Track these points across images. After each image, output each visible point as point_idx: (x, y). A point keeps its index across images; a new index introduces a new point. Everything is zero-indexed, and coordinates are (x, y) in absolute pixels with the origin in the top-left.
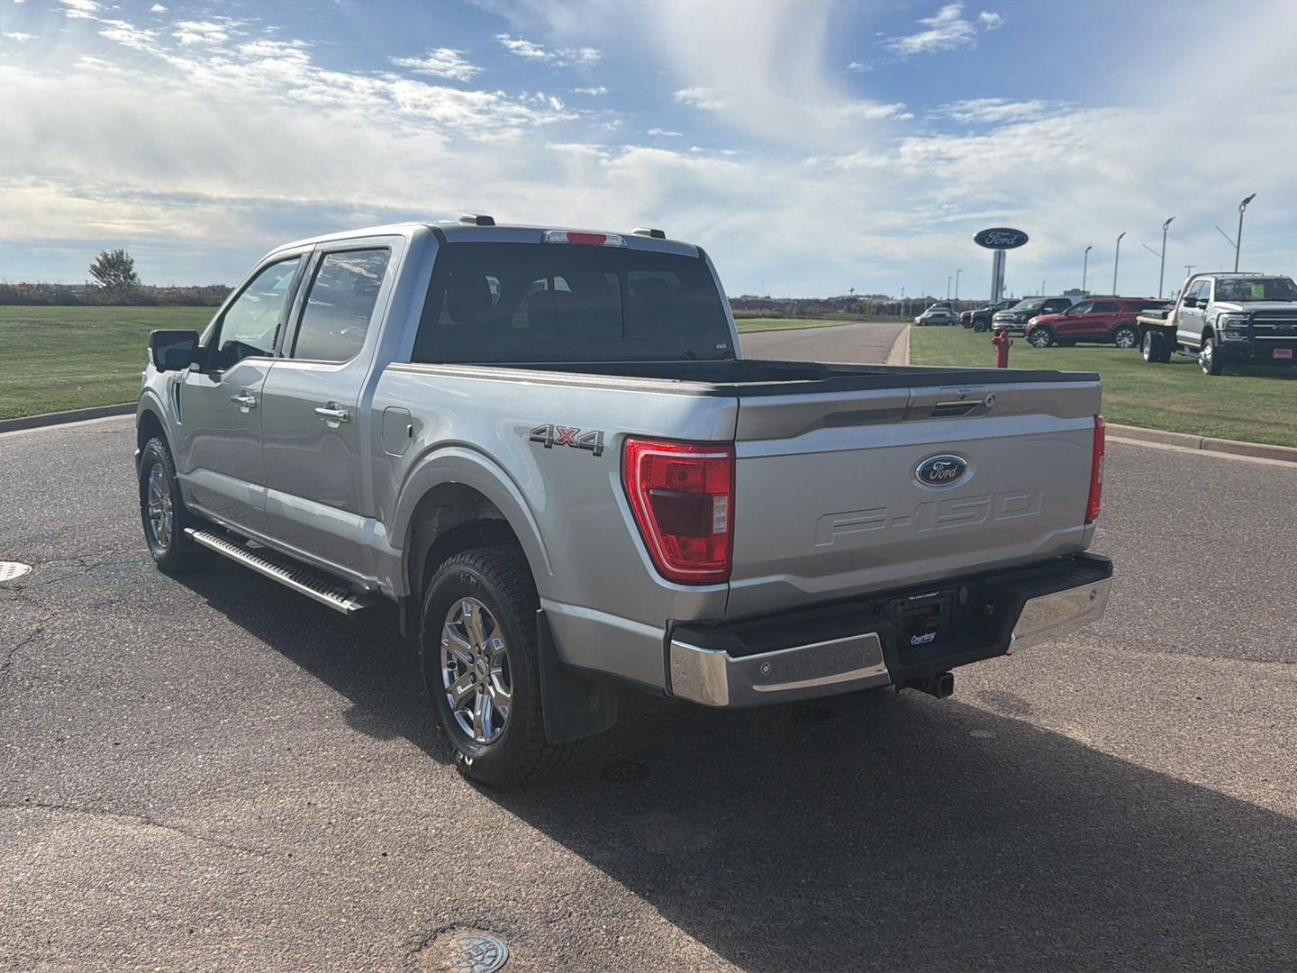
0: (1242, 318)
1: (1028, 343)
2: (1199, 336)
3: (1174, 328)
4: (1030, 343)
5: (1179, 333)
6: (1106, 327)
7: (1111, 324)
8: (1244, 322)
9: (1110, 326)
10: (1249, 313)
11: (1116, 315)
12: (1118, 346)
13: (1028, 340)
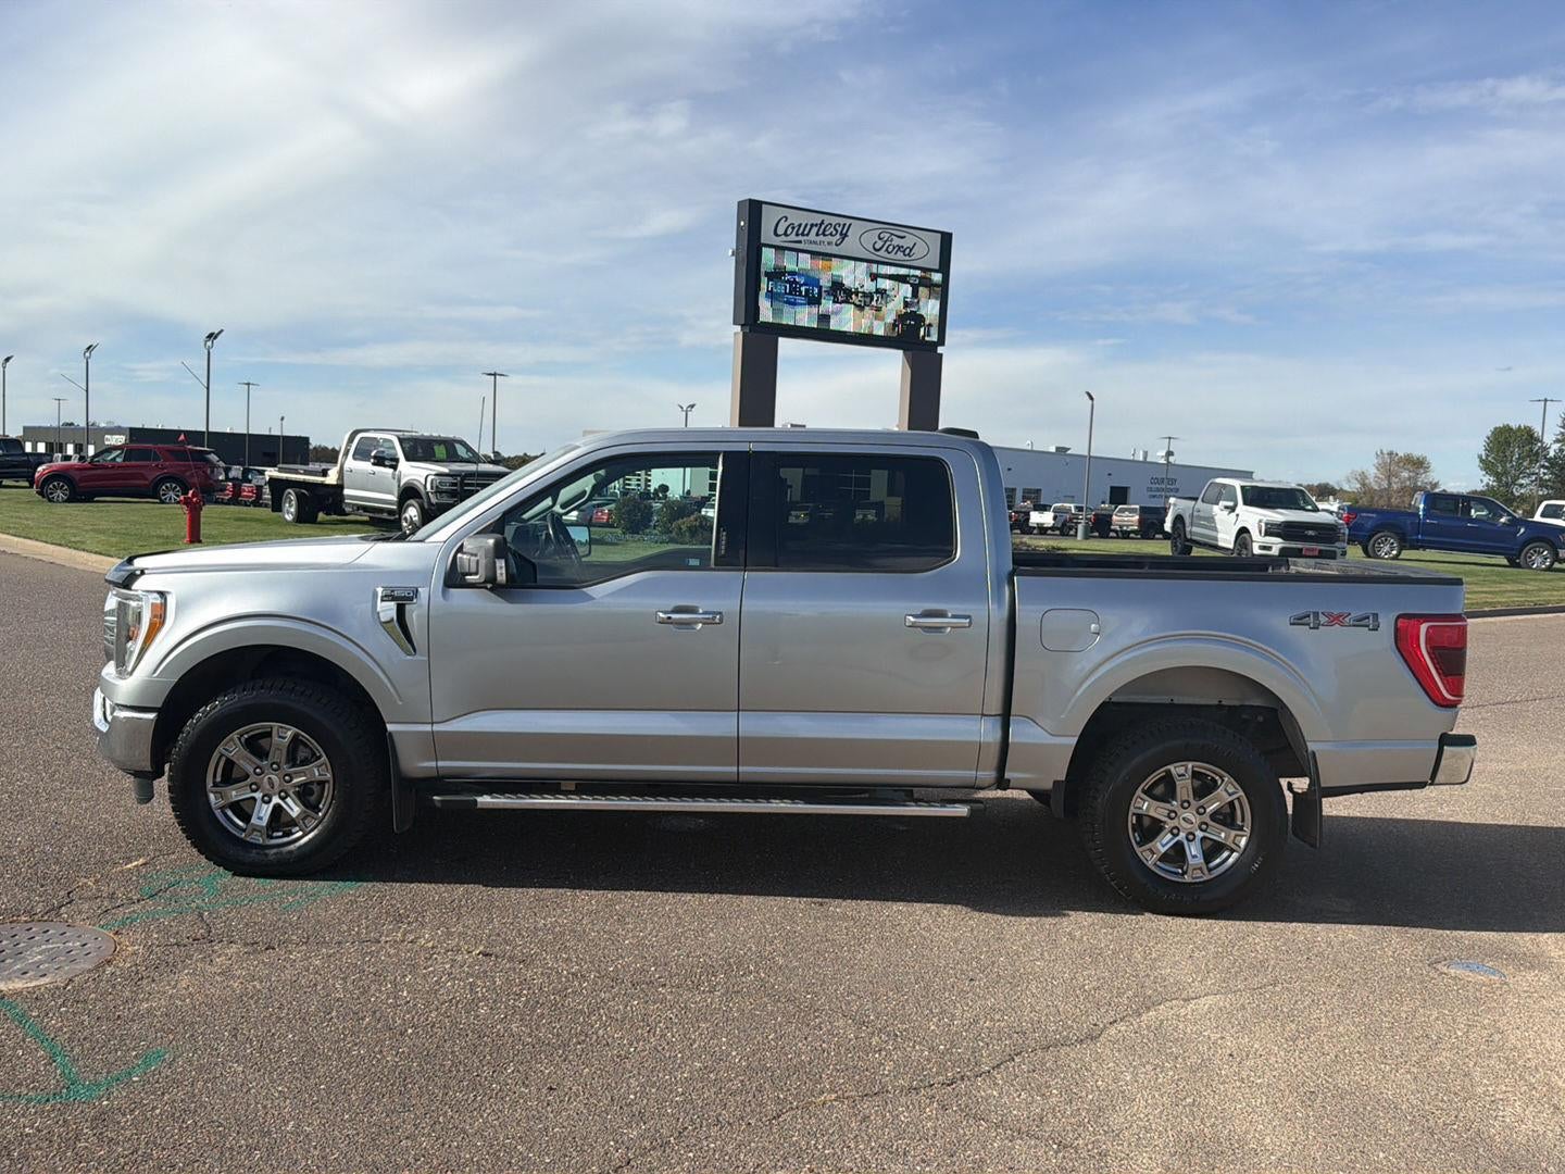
0: (450, 479)
1: (40, 497)
2: (394, 498)
3: (340, 487)
4: (43, 497)
5: (346, 492)
6: (147, 479)
7: (153, 475)
8: (454, 484)
9: (151, 478)
10: (459, 475)
11: (157, 466)
12: (162, 502)
13: (41, 493)
